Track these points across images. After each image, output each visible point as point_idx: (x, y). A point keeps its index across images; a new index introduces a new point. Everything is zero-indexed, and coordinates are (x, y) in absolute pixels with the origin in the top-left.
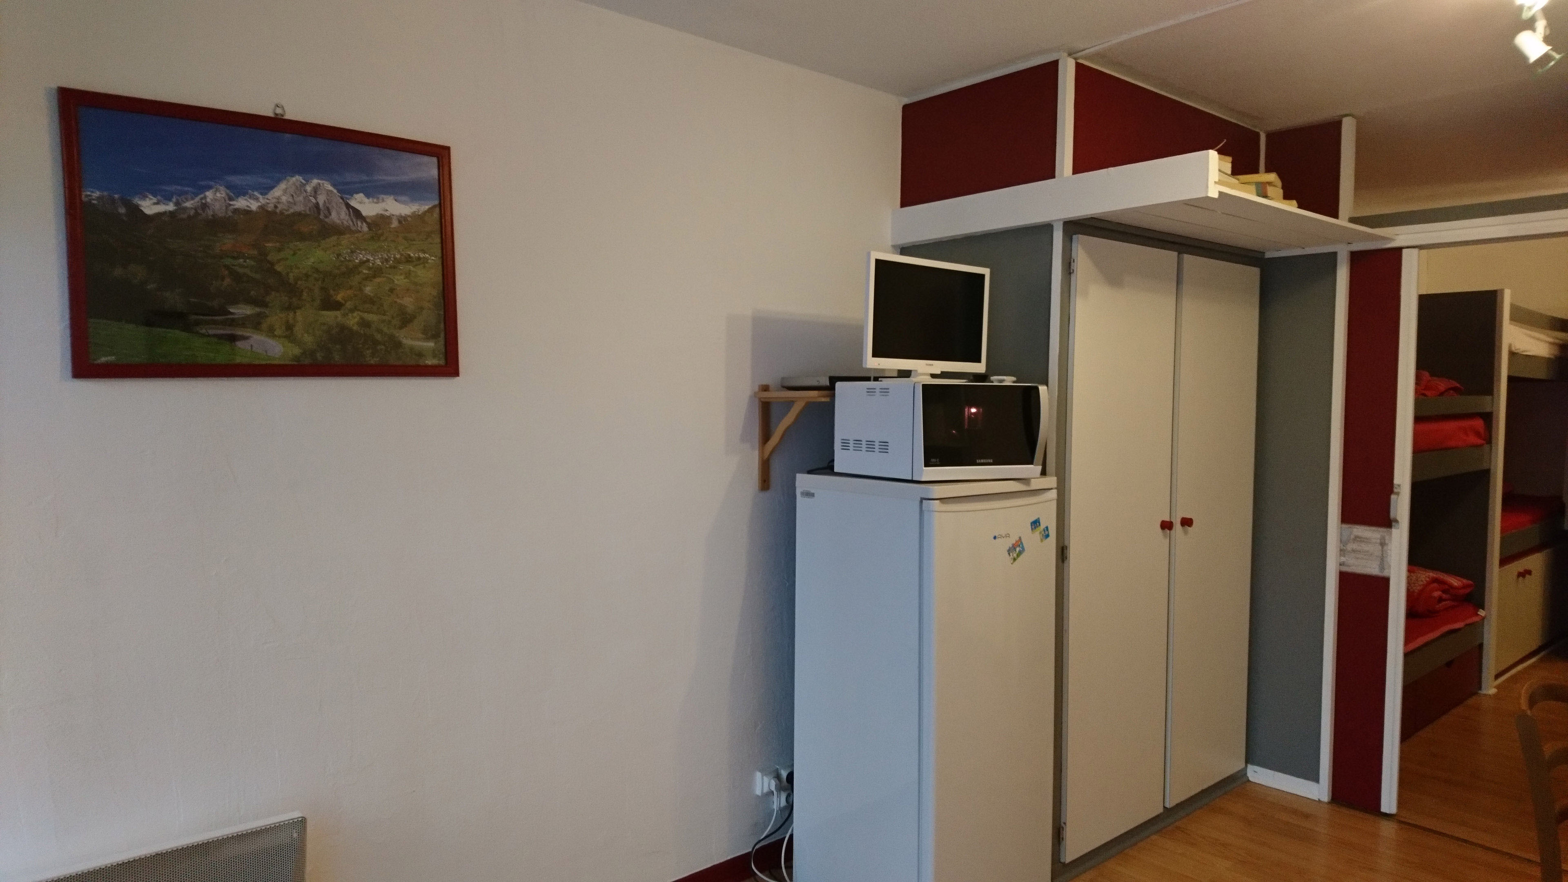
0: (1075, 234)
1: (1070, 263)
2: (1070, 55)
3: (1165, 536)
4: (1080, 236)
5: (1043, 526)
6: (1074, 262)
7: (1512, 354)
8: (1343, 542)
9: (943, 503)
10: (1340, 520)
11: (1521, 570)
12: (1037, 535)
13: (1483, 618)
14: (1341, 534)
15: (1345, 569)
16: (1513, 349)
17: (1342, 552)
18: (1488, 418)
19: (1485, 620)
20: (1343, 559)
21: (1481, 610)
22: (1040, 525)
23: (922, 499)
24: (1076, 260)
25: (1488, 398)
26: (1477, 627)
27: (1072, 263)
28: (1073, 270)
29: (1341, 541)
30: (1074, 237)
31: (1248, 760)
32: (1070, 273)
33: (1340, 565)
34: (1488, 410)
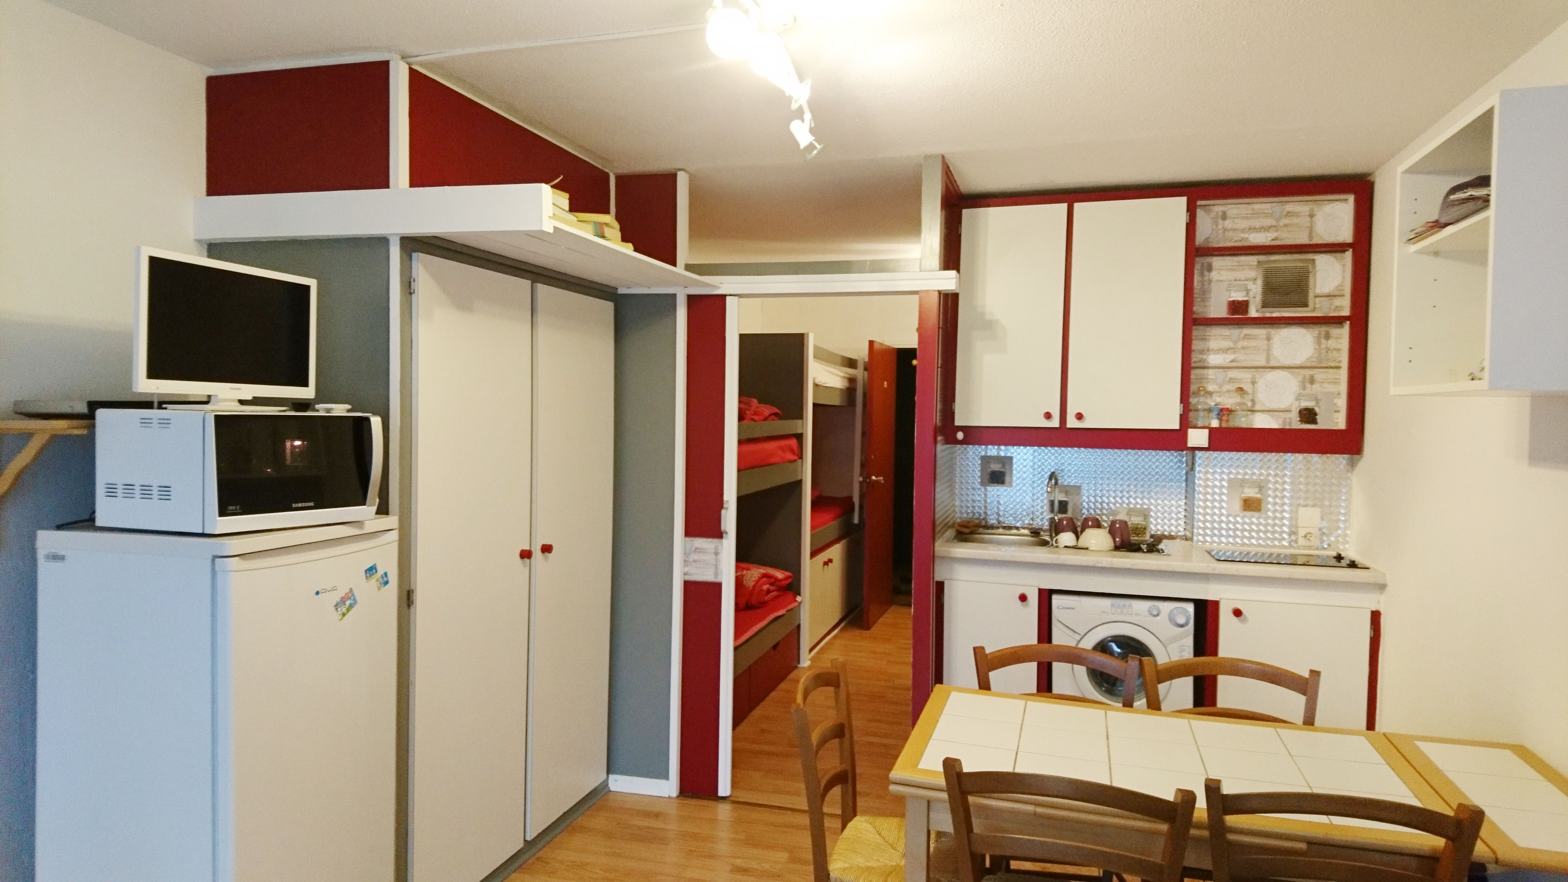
0: (415, 252)
1: (410, 282)
2: (403, 58)
3: (525, 566)
4: (420, 254)
5: (380, 572)
6: (414, 281)
7: (816, 385)
8: (686, 554)
9: (243, 559)
10: (684, 534)
11: (826, 560)
12: (373, 582)
13: (800, 603)
14: (685, 547)
15: (688, 578)
16: (817, 382)
17: (686, 562)
18: (799, 437)
19: (802, 605)
20: (687, 569)
21: (798, 597)
22: (376, 572)
23: (215, 557)
24: (416, 280)
25: (800, 421)
26: (795, 612)
27: (412, 283)
28: (414, 290)
29: (685, 554)
30: (415, 255)
31: (609, 771)
32: (411, 293)
33: (685, 575)
34: (799, 431)
